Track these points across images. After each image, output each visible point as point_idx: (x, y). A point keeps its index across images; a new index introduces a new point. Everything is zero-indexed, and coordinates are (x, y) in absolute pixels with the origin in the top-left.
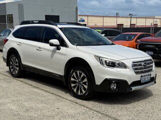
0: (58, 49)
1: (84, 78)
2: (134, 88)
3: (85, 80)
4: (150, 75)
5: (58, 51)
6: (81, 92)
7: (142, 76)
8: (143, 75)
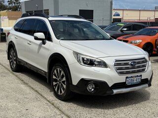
0: (44, 43)
1: (63, 77)
2: (115, 91)
3: (64, 79)
4: (141, 76)
5: (43, 45)
6: (61, 92)
7: (127, 78)
8: (129, 75)
